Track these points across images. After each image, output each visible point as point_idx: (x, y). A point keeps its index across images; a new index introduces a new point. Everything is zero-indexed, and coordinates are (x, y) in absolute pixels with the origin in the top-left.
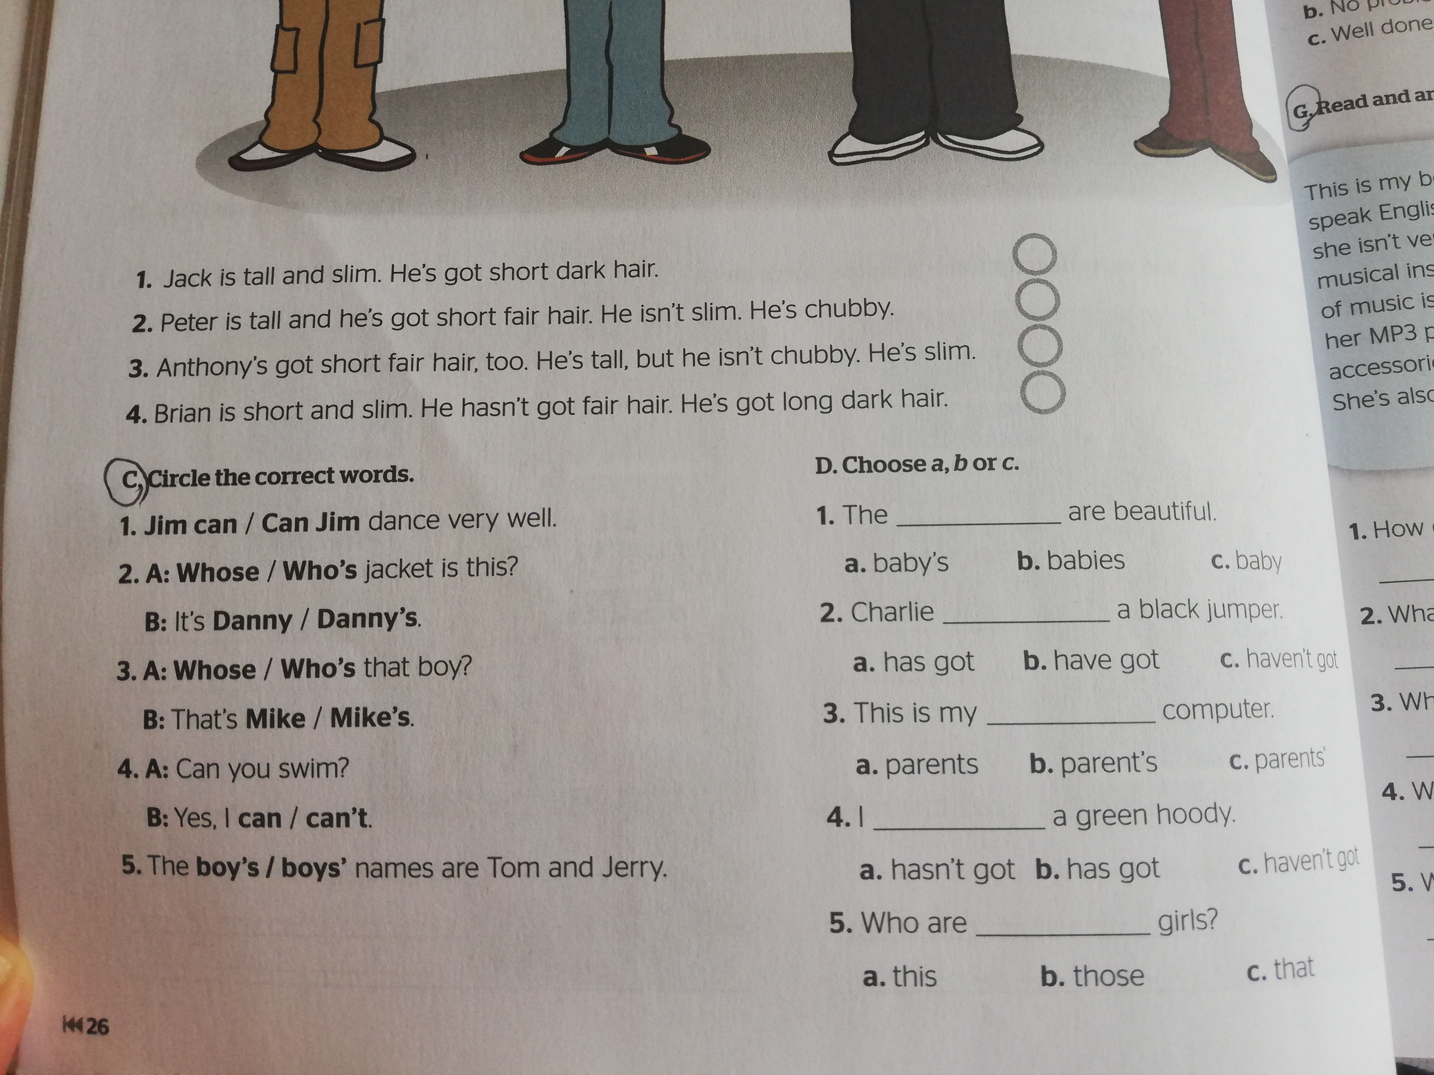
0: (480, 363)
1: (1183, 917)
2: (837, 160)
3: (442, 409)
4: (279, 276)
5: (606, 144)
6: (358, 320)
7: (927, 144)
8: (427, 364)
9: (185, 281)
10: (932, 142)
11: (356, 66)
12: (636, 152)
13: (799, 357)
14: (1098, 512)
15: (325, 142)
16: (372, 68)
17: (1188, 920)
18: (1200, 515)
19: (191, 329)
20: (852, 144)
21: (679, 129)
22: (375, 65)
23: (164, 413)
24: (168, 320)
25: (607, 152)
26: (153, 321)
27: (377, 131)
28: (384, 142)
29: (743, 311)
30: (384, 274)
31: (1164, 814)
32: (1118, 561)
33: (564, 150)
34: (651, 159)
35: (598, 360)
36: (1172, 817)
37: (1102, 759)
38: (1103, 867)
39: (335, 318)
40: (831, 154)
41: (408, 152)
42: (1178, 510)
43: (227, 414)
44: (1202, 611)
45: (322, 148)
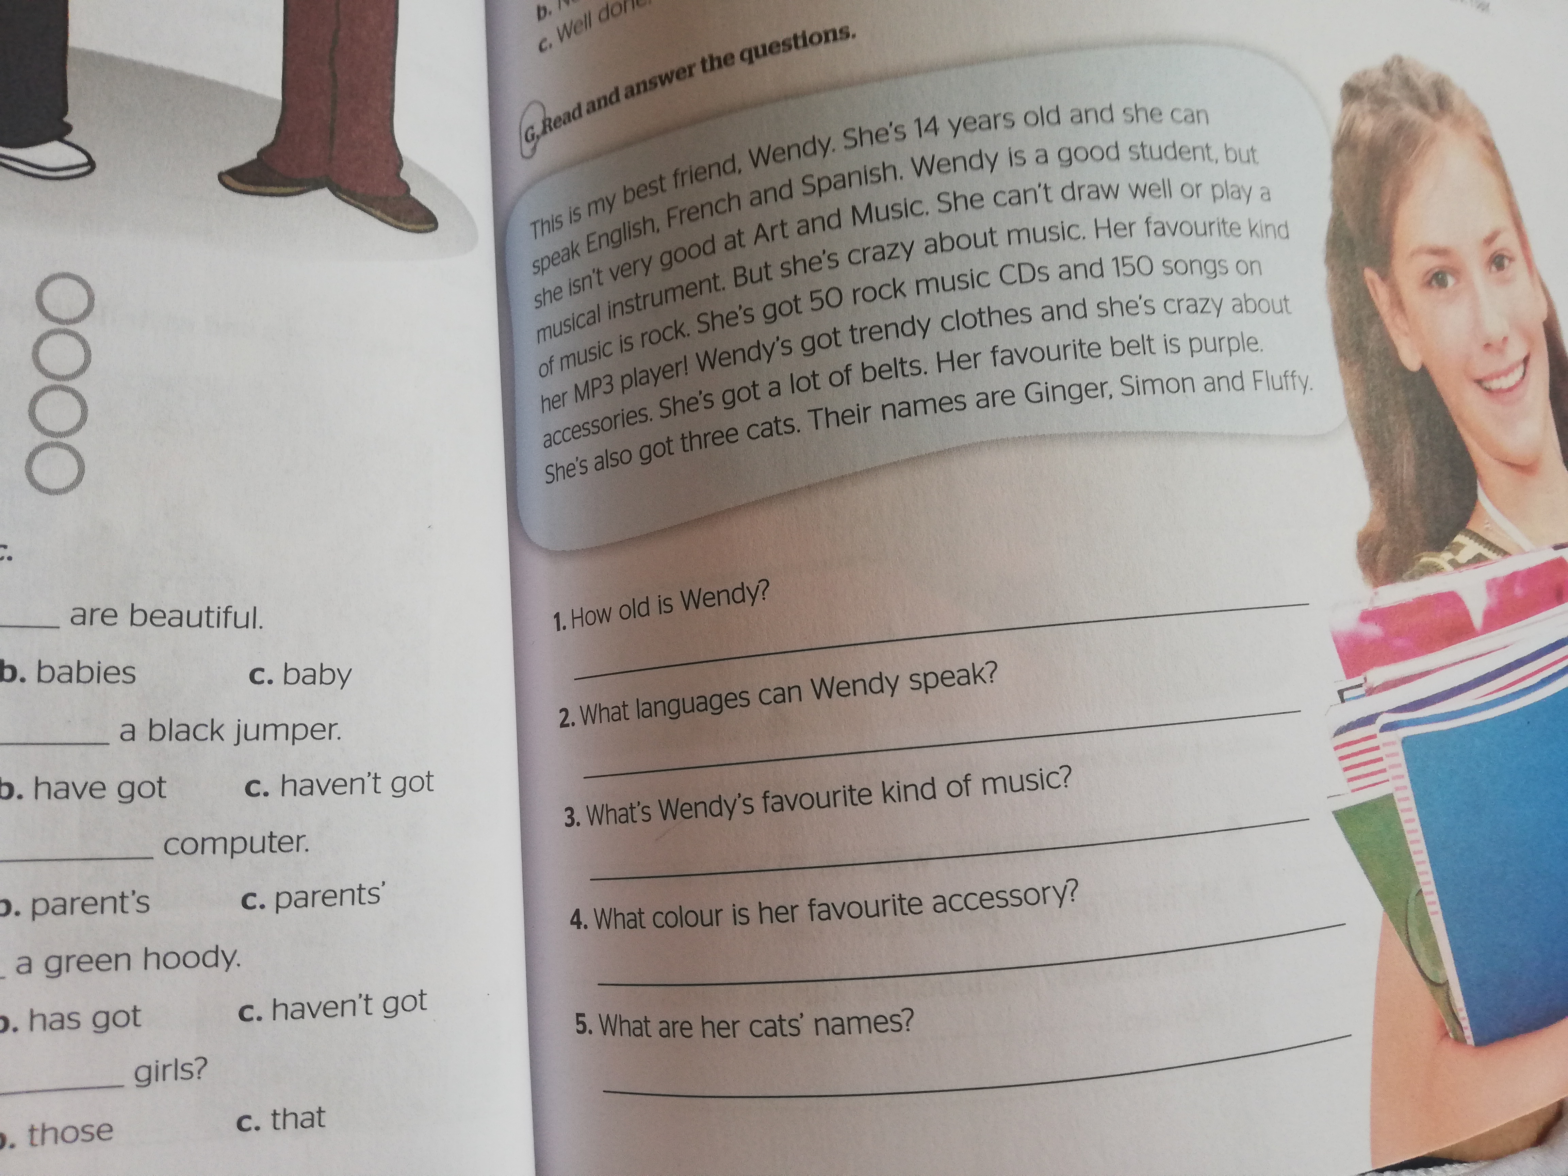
1: (165, 1067)
14: (108, 616)
17: (170, 1072)
18: (241, 621)
31: (152, 960)
32: (129, 674)
36: (162, 962)
37: (82, 900)
38: (72, 1017)
42: (213, 618)
44: (229, 733)
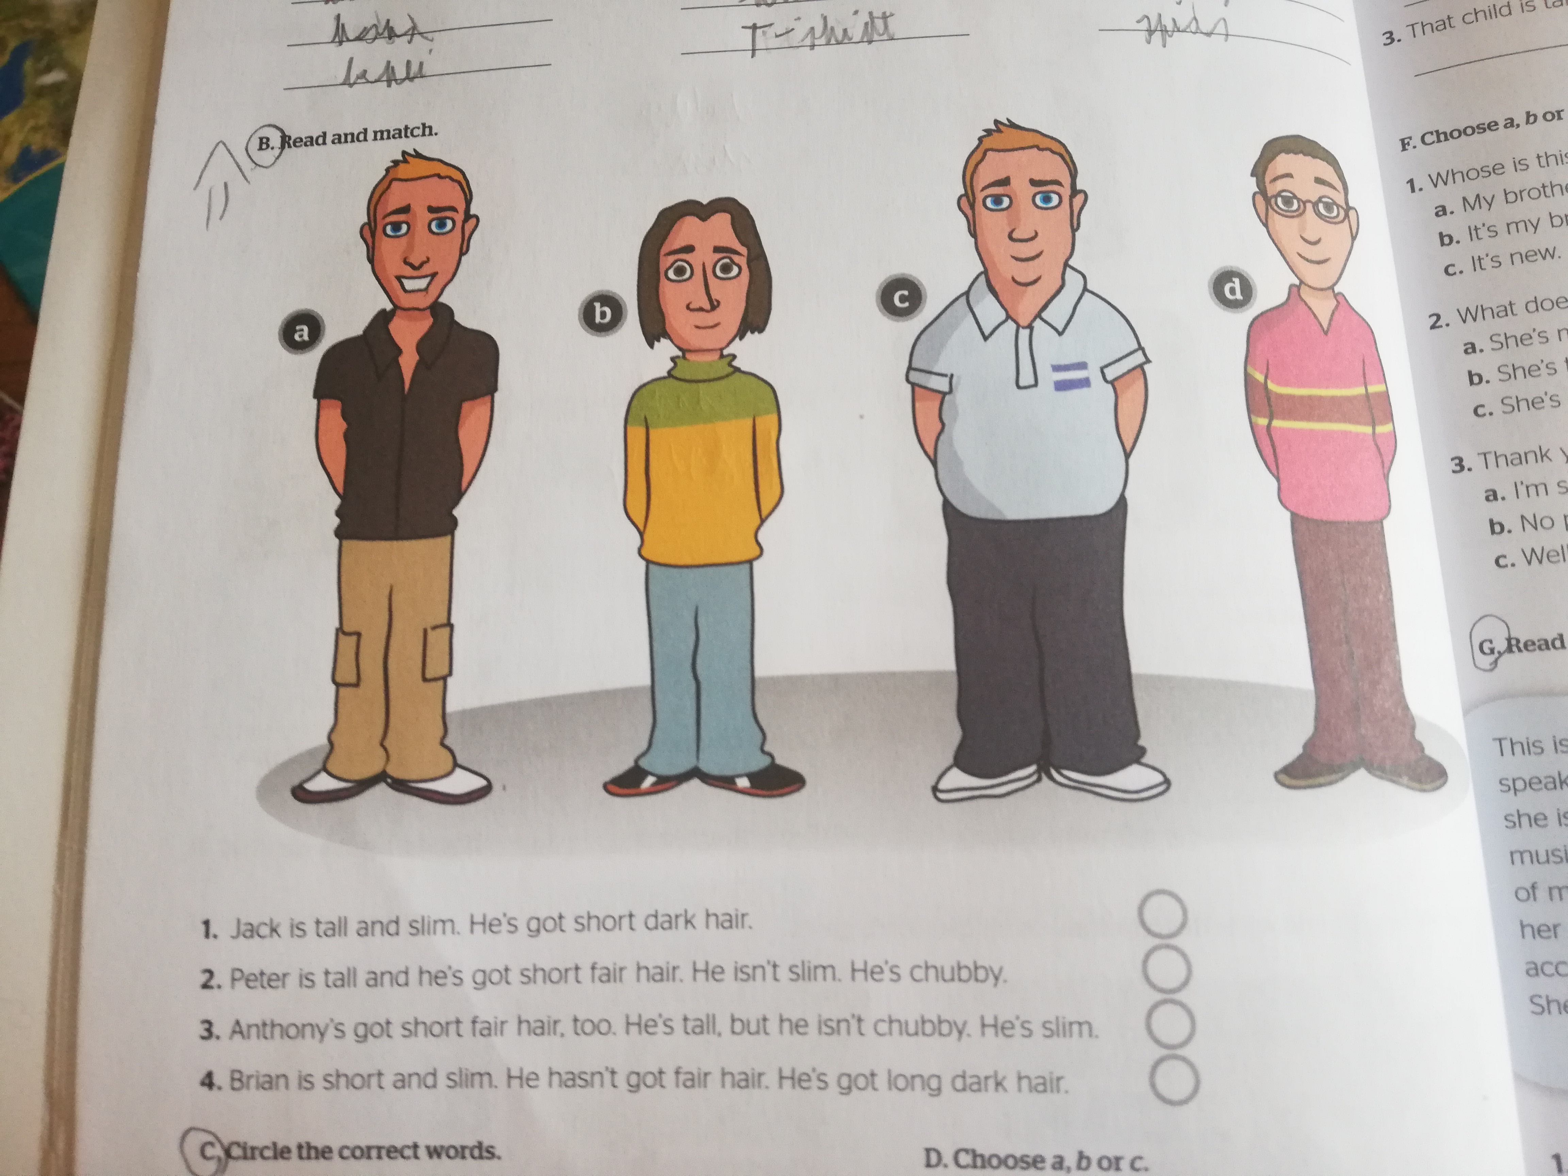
0: (566, 1026)
2: (942, 796)
3: (527, 1080)
4: (353, 927)
5: (695, 773)
6: (436, 978)
7: (1039, 780)
8: (511, 1027)
9: (252, 931)
10: (1045, 778)
11: (425, 679)
12: (726, 782)
13: (904, 1028)
15: (394, 771)
16: (441, 683)
19: (263, 987)
20: (957, 778)
21: (771, 756)
22: (444, 679)
23: (240, 1080)
24: (238, 976)
25: (695, 783)
26: (222, 977)
27: (450, 758)
28: (458, 771)
29: (844, 972)
30: (463, 925)
33: (649, 781)
34: (743, 792)
35: (690, 1025)
39: (414, 976)
40: (935, 789)
41: (483, 783)
43: (306, 1082)
45: (392, 778)
